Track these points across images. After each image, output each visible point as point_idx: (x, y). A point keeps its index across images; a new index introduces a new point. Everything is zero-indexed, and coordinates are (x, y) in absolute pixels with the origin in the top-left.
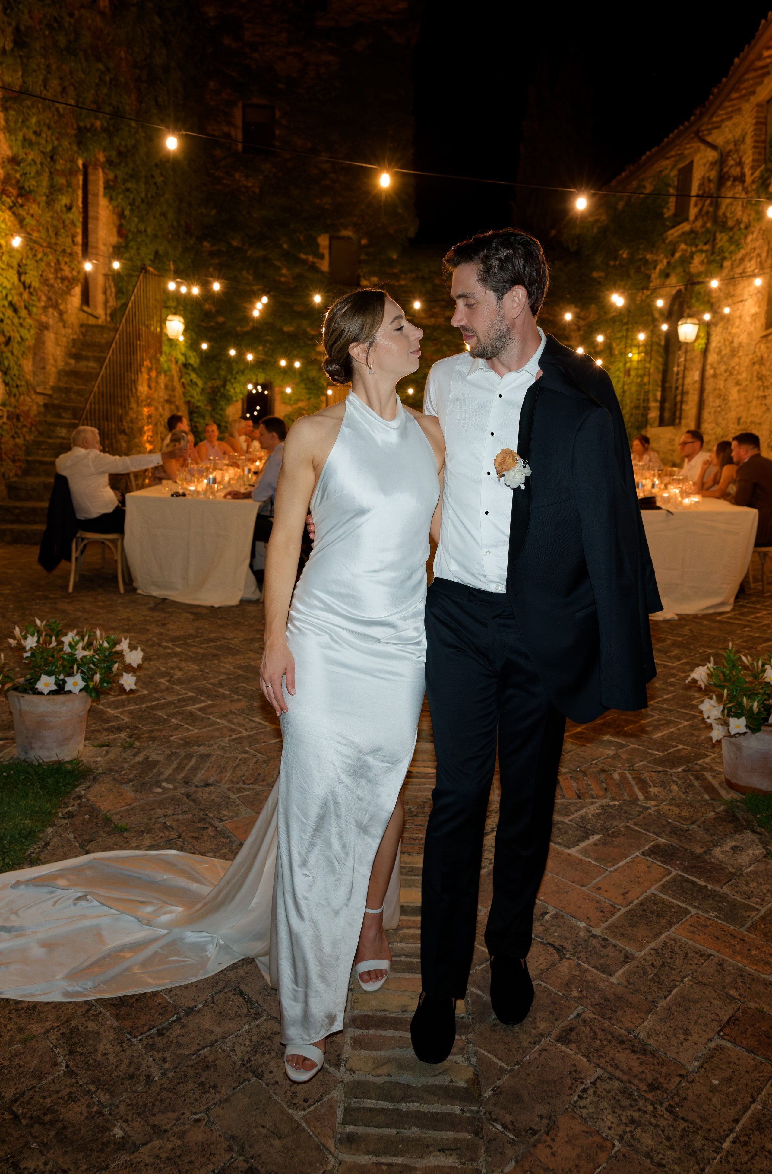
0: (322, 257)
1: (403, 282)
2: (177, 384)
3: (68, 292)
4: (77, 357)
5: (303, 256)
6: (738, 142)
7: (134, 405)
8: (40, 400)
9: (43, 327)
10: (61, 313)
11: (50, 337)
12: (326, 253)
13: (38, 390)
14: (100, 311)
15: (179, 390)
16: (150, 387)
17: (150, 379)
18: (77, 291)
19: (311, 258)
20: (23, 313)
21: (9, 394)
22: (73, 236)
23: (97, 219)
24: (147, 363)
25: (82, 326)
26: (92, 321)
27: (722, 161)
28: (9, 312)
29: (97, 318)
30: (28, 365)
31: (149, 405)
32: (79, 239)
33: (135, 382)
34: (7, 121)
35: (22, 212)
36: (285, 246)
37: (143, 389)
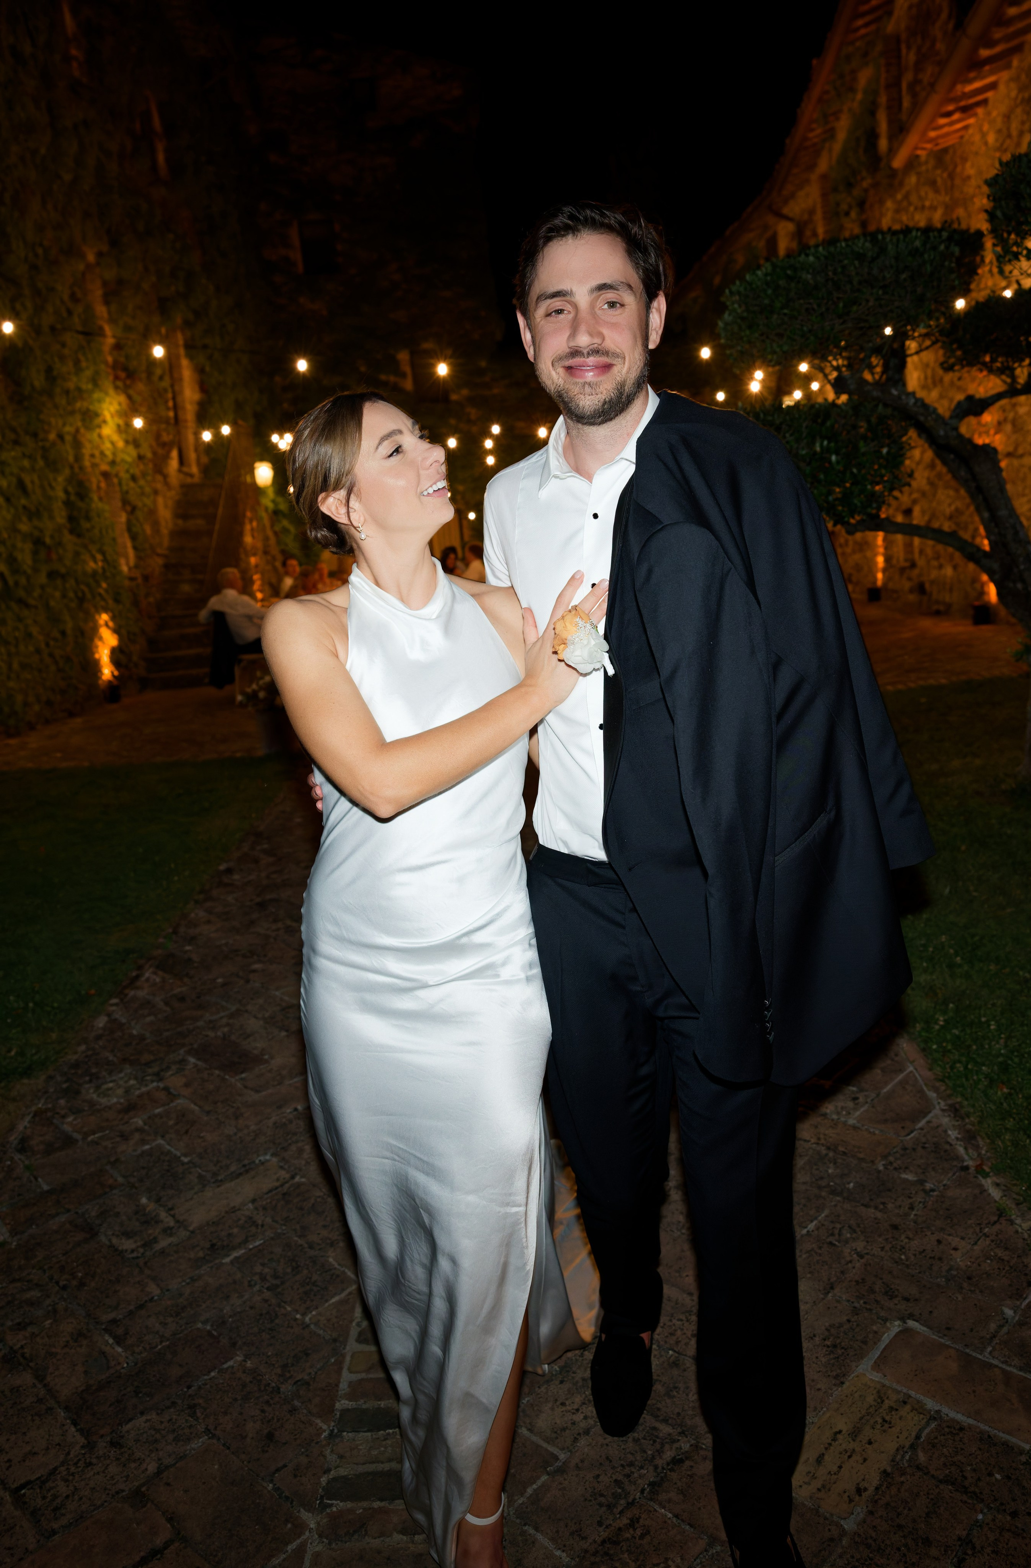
0: (404, 375)
1: (496, 391)
2: (270, 533)
3: (167, 457)
4: (184, 517)
5: (383, 377)
6: (812, 212)
7: (243, 556)
8: (160, 561)
9: (156, 492)
10: (165, 477)
11: (160, 500)
12: (407, 369)
13: (159, 551)
14: (194, 469)
15: (273, 540)
16: (253, 536)
17: (252, 529)
18: (175, 454)
19: (392, 378)
20: (142, 482)
21: (139, 558)
22: (166, 402)
23: (181, 379)
24: (249, 514)
25: (183, 486)
26: (189, 480)
27: (799, 233)
28: (132, 484)
29: (191, 476)
30: (148, 530)
31: (255, 555)
32: (171, 404)
33: (241, 534)
34: (109, 313)
35: (131, 392)
36: (363, 369)
37: (248, 539)
